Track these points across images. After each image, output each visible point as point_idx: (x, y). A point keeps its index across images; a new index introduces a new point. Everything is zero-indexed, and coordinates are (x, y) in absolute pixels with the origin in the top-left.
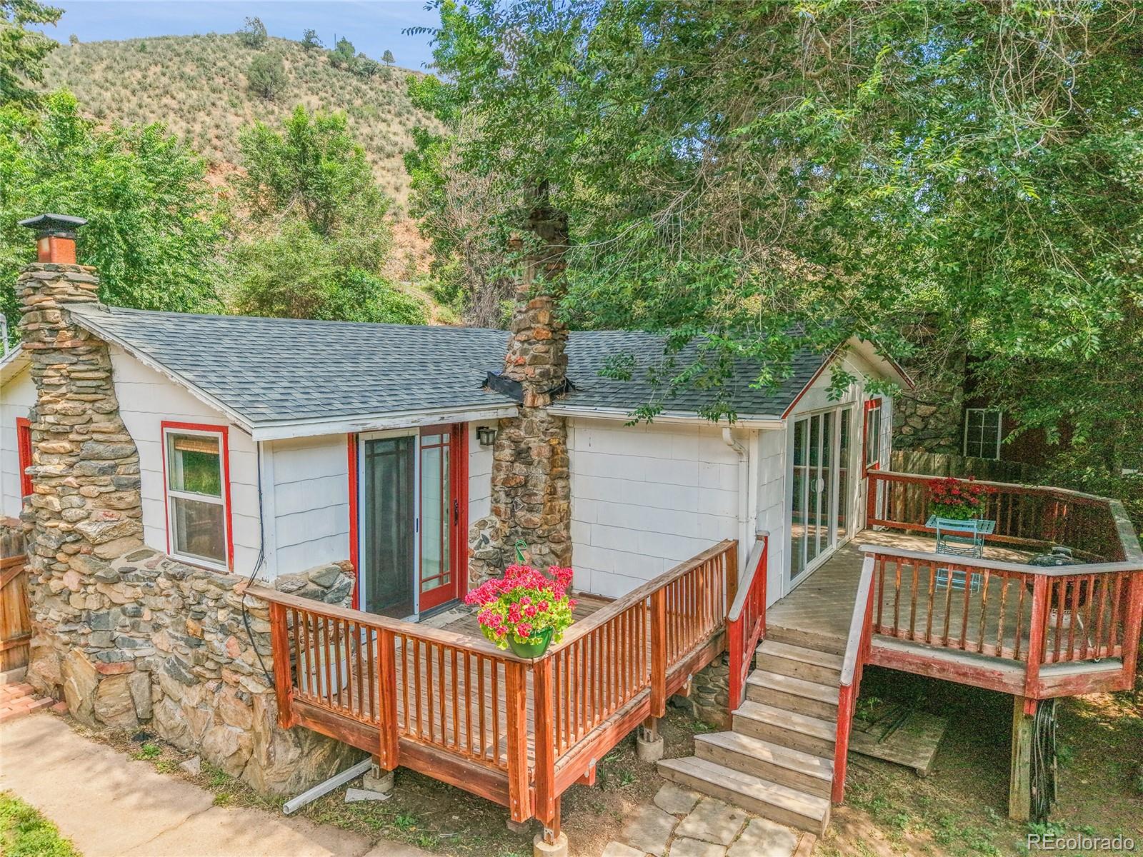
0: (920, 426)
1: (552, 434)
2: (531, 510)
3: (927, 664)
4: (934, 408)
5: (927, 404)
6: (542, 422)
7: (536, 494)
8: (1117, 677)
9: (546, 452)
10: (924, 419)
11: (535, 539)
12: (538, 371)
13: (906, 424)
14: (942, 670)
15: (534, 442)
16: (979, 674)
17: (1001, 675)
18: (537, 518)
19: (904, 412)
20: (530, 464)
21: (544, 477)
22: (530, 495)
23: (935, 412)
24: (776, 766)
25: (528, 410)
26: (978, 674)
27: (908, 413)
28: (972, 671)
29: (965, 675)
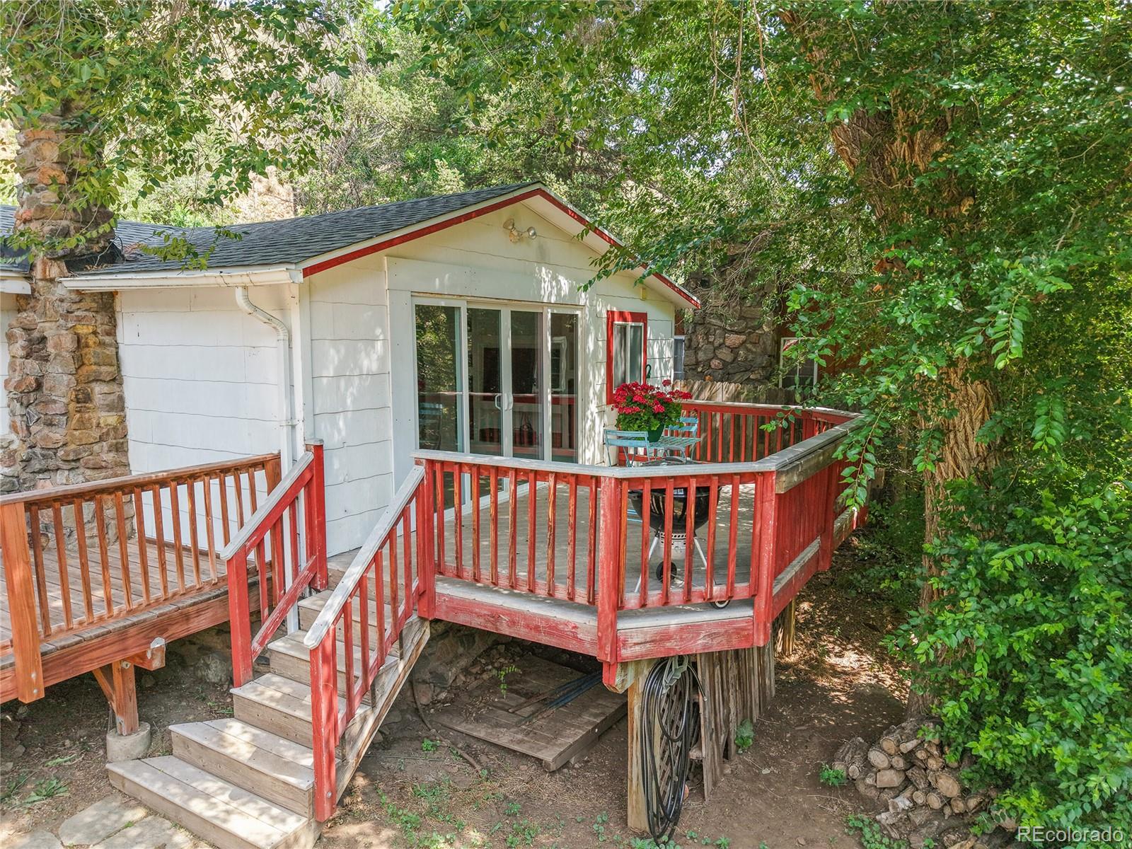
0: (729, 358)
1: (79, 319)
2: (50, 424)
3: (495, 615)
4: (743, 337)
5: (737, 333)
6: (62, 301)
7: (55, 402)
8: (743, 629)
9: (68, 342)
10: (734, 350)
11: (60, 464)
12: (47, 229)
13: (715, 357)
14: (513, 623)
15: (49, 329)
16: (553, 628)
17: (575, 627)
18: (57, 435)
19: (712, 343)
20: (46, 359)
21: (65, 378)
22: (46, 403)
23: (744, 342)
24: (251, 768)
25: (40, 284)
26: (550, 627)
27: (716, 344)
28: (544, 624)
29: (537, 628)
